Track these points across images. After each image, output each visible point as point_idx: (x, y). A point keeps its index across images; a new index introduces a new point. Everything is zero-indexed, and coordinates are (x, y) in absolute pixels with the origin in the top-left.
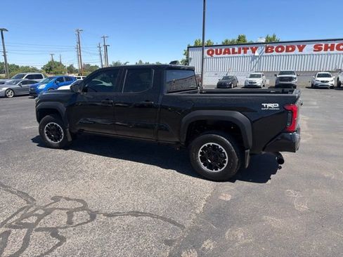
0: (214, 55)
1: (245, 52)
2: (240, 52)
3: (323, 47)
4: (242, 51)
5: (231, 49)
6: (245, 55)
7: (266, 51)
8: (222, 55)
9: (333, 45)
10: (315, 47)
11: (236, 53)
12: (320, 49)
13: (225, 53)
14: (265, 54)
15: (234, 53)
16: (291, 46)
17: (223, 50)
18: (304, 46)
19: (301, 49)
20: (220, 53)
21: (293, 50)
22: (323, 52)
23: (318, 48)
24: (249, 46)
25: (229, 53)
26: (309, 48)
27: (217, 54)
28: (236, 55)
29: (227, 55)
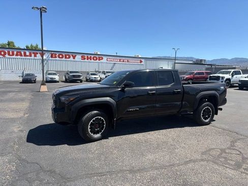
0: (7, 56)
1: (35, 56)
2: (31, 56)
3: (86, 57)
4: (33, 55)
5: (23, 53)
6: (36, 58)
7: (52, 57)
8: (14, 57)
9: (91, 57)
10: (82, 57)
11: (28, 56)
12: (85, 59)
13: (17, 55)
14: (51, 58)
15: (25, 55)
16: (68, 55)
17: (15, 53)
18: (75, 56)
19: (74, 58)
20: (13, 55)
21: (69, 57)
22: (86, 60)
23: (83, 58)
24: (38, 52)
25: (21, 55)
26: (78, 57)
27: (9, 54)
28: (27, 57)
29: (19, 57)
